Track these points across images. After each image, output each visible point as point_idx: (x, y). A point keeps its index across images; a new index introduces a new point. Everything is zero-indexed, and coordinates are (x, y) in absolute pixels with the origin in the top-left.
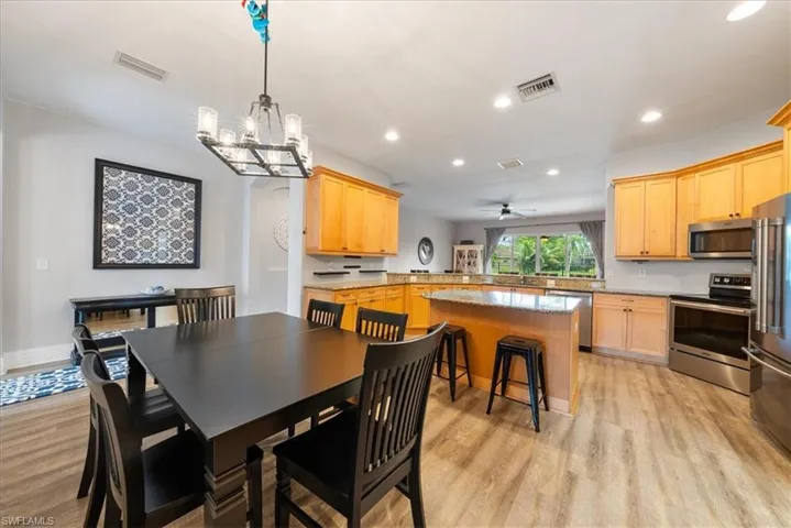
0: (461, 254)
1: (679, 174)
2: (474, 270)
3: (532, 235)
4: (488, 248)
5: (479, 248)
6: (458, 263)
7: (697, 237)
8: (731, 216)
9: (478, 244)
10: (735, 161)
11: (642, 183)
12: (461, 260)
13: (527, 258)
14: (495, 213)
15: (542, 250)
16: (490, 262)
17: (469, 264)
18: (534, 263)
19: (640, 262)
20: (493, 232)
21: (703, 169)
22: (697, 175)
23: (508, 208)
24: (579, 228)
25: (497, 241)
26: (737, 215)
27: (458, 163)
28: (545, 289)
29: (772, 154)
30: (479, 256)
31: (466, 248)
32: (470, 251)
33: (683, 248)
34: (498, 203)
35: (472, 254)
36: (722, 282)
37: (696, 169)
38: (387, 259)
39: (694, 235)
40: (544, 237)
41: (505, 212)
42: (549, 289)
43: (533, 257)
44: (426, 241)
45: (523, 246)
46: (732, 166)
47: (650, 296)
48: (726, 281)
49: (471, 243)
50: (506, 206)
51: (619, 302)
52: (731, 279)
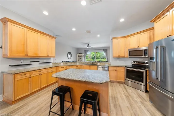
0: (79, 56)
1: (125, 37)
2: (82, 60)
3: (94, 52)
4: (85, 54)
5: (83, 55)
6: (78, 58)
7: (130, 52)
8: (137, 47)
9: (83, 54)
10: (138, 34)
11: (118, 39)
12: (79, 58)
13: (93, 57)
14: (86, 46)
15: (96, 55)
16: (85, 58)
17: (81, 58)
18: (95, 58)
19: (118, 58)
20: (86, 51)
21: (131, 36)
22: (129, 37)
23: (89, 45)
24: (103, 50)
25: (87, 53)
26: (138, 47)
27: (74, 29)
28: (97, 66)
29: (146, 32)
30: (83, 56)
31: (80, 55)
32: (81, 55)
33: (127, 55)
34: (87, 44)
35: (81, 56)
36: (134, 63)
37: (129, 36)
38: (52, 58)
39: (129, 52)
40: (96, 52)
41: (88, 46)
42: (99, 66)
43: (94, 57)
44: (70, 53)
45: (92, 54)
46: (137, 35)
47: (121, 67)
48: (135, 62)
49: (81, 53)
50: (88, 45)
51: (115, 69)
52: (136, 62)
